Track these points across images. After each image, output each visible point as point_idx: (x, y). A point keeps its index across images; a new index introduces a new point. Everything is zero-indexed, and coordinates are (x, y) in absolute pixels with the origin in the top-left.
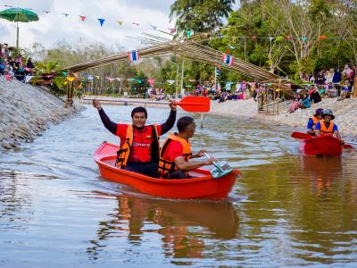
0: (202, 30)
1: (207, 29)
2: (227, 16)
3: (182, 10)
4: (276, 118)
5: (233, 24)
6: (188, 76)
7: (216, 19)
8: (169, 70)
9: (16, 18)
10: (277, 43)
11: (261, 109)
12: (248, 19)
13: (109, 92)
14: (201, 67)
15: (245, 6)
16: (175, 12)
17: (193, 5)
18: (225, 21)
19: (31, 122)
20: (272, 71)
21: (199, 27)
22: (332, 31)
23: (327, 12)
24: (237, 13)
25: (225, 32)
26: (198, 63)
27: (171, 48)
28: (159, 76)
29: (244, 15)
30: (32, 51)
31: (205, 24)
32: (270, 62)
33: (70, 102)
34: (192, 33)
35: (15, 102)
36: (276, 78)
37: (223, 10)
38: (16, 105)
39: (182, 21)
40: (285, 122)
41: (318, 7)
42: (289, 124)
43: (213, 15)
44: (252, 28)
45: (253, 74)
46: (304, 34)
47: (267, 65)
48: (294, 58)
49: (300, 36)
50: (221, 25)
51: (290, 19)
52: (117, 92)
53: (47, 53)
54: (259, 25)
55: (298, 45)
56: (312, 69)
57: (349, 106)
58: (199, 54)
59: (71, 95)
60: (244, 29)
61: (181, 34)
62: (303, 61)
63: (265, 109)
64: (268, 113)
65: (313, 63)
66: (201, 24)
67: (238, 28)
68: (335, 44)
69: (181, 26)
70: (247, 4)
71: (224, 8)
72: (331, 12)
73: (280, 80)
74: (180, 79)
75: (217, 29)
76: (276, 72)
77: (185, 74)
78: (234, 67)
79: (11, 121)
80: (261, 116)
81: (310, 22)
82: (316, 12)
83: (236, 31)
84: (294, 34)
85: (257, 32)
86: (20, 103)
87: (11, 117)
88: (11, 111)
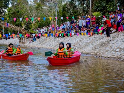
2: (7, 9)
4: (26, 45)
5: (9, 12)
7: (3, 10)
10: (25, 18)
11: (20, 42)
12: (14, 10)
20: (23, 28)
22: (43, 14)
23: (41, 7)
24: (10, 8)
25: (7, 15)
32: (23, 25)
36: (25, 30)
40: (28, 46)
42: (30, 46)
44: (16, 13)
45: (17, 29)
46: (34, 15)
47: (22, 26)
48: (31, 23)
49: (33, 16)
50: (5, 12)
51: (29, 10)
54: (18, 12)
56: (37, 27)
57: (50, 39)
60: (13, 13)
62: (34, 24)
63: (22, 41)
64: (23, 43)
65: (38, 25)
67: (11, 13)
70: (14, 5)
71: (6, 6)
72: (43, 7)
73: (26, 31)
75: (3, 14)
76: (25, 28)
78: (10, 27)
80: (20, 44)
81: (36, 11)
82: (38, 7)
83: (10, 14)
84: (30, 15)
85: (17, 14)
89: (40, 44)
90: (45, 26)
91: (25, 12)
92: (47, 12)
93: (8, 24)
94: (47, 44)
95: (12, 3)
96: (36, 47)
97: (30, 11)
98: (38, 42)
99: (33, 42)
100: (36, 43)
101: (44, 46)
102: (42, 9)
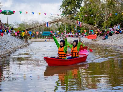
0: (71, 14)
1: (73, 13)
2: (80, 8)
3: (64, 8)
5: (82, 11)
6: (67, 30)
7: (76, 10)
8: (61, 28)
10: (97, 16)
11: (92, 40)
12: (87, 9)
13: (41, 37)
14: (72, 26)
16: (62, 8)
17: (68, 5)
18: (79, 10)
19: (12, 49)
20: (96, 26)
21: (70, 13)
23: (113, 5)
24: (83, 7)
25: (79, 14)
26: (70, 25)
27: (60, 21)
29: (85, 8)
30: (14, 24)
31: (72, 12)
32: (95, 23)
33: (27, 41)
34: (68, 15)
37: (78, 6)
38: (7, 43)
39: (64, 11)
40: (101, 44)
41: (111, 3)
43: (75, 8)
45: (89, 28)
48: (103, 21)
49: (105, 14)
50: (78, 11)
51: (101, 8)
52: (44, 37)
53: (19, 25)
54: (91, 11)
55: (104, 17)
56: (110, 25)
58: (70, 22)
59: (27, 39)
60: (85, 12)
61: (64, 16)
62: (106, 22)
63: (94, 39)
64: (95, 41)
65: (110, 23)
68: (117, 16)
69: (64, 13)
70: (86, 4)
72: (115, 5)
75: (76, 13)
76: (97, 27)
77: (66, 29)
79: (4, 49)
80: (92, 42)
81: (108, 9)
82: (110, 5)
83: (83, 13)
84: (103, 13)
85: (90, 13)
86: (8, 42)
87: (4, 47)
88: (5, 45)
89: (112, 41)
90: (118, 23)
91: (97, 10)
92: (120, 9)
93: (81, 22)
94: (119, 41)
95: (85, 2)
96: (108, 45)
98: (110, 39)
99: (105, 40)
100: (108, 40)
101: (116, 43)
102: (114, 6)
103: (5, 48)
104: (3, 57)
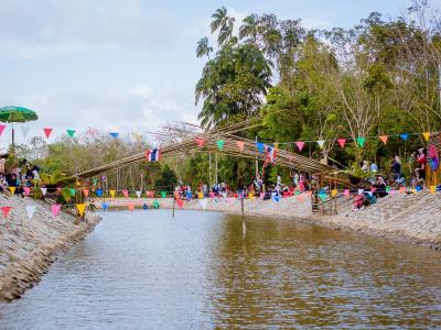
0: (235, 111)
1: (244, 109)
2: (265, 92)
5: (274, 102)
6: (223, 167)
7: (251, 97)
8: (200, 160)
9: (10, 118)
10: (329, 123)
11: (315, 208)
12: (291, 96)
15: (285, 80)
17: (223, 82)
18: (263, 98)
19: (35, 254)
20: (324, 161)
21: (232, 108)
22: (394, 103)
23: (386, 82)
24: (277, 88)
28: (188, 169)
29: (286, 92)
30: (31, 147)
31: (240, 104)
35: (15, 228)
36: (330, 169)
37: (260, 86)
38: (16, 233)
39: (211, 102)
40: (346, 225)
41: (376, 77)
42: (352, 226)
43: (247, 93)
44: (297, 106)
46: (360, 110)
47: (319, 150)
48: (351, 140)
49: (356, 112)
50: (259, 103)
51: (342, 94)
54: (305, 102)
55: (354, 123)
57: (422, 201)
60: (286, 107)
61: (211, 118)
63: (320, 207)
64: (325, 212)
66: (234, 104)
69: (210, 109)
70: (289, 77)
71: (263, 85)
73: (336, 172)
74: (213, 171)
75: (254, 108)
76: (330, 163)
77: (219, 167)
79: (11, 259)
80: (315, 217)
82: (373, 84)
83: (278, 110)
84: (348, 110)
85: (303, 111)
86: (20, 228)
87: (10, 252)
88: (11, 244)
89: (387, 217)
91: (328, 100)
94: (413, 218)
95: (283, 71)
96: (372, 230)
97: (347, 97)
101: (402, 227)
102: (387, 87)
103: (16, 255)
104: (11, 297)
